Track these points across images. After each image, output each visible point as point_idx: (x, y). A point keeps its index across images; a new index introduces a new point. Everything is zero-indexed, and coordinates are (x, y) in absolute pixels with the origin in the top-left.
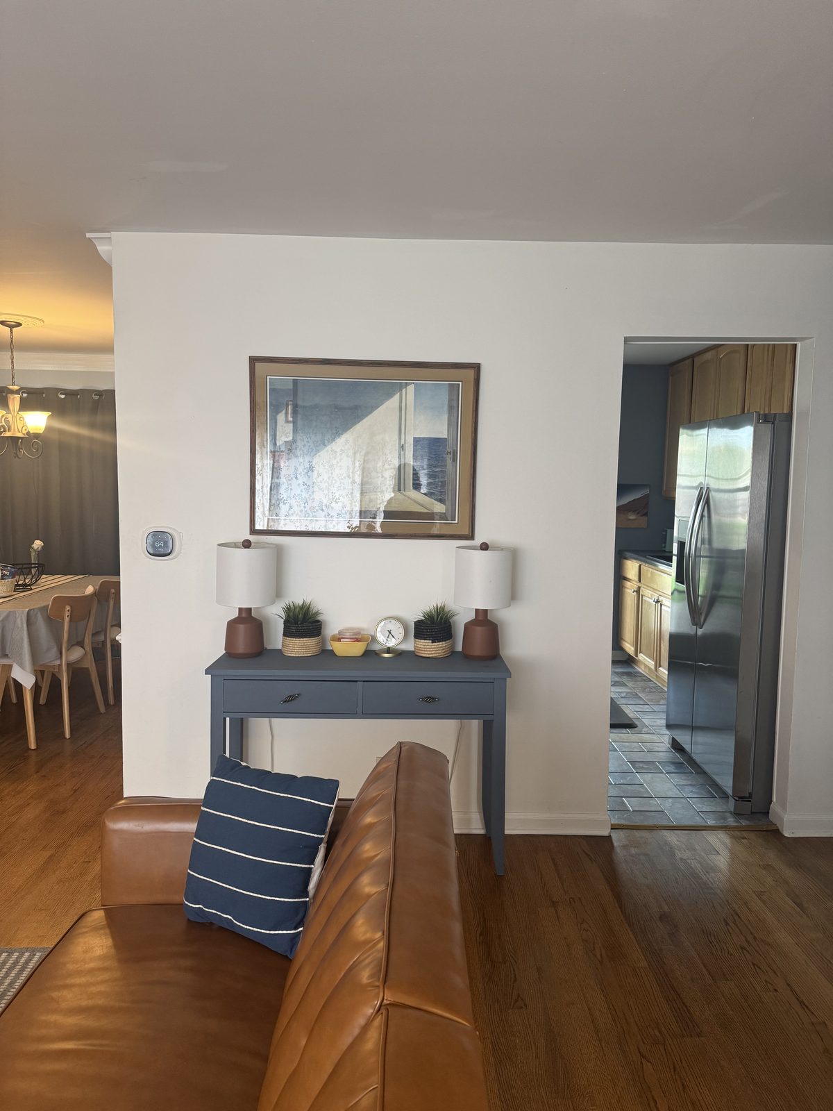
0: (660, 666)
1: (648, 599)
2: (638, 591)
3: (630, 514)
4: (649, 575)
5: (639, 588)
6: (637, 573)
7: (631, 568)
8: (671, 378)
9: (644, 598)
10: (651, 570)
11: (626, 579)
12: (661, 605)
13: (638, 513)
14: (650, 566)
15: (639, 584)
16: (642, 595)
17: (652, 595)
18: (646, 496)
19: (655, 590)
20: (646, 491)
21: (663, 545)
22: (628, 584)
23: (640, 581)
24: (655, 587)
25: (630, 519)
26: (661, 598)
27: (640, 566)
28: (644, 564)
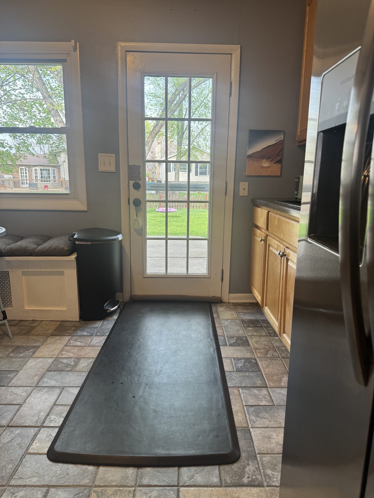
0: (284, 332)
1: (274, 250)
2: (265, 240)
3: (264, 161)
4: (276, 223)
5: (267, 236)
6: (266, 221)
7: (261, 214)
8: (308, 8)
9: (271, 248)
10: (278, 216)
11: (258, 227)
12: (288, 260)
13: (271, 161)
14: (278, 212)
15: (267, 233)
16: (269, 245)
17: (278, 246)
18: (280, 144)
19: (281, 241)
20: (280, 137)
21: (296, 192)
22: (258, 232)
23: (267, 229)
24: (282, 237)
25: (263, 167)
26: (288, 251)
27: (268, 212)
28: (272, 210)
